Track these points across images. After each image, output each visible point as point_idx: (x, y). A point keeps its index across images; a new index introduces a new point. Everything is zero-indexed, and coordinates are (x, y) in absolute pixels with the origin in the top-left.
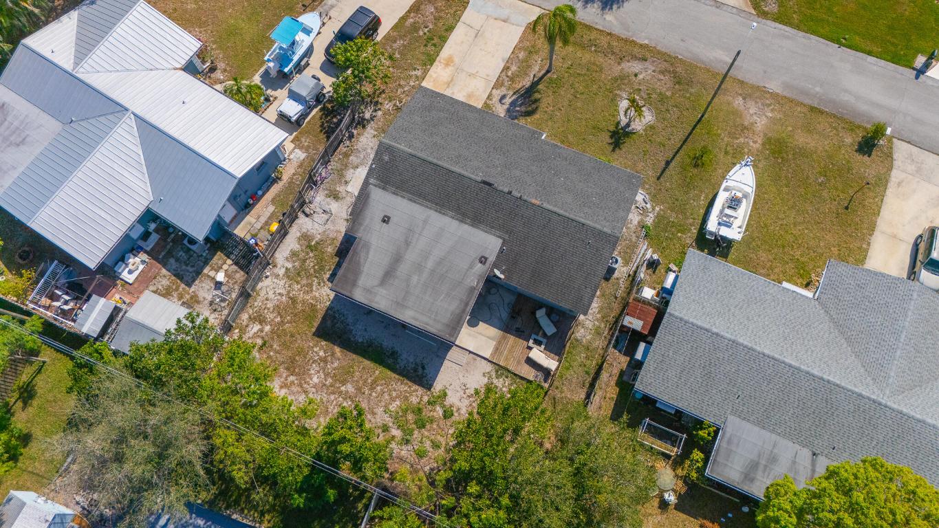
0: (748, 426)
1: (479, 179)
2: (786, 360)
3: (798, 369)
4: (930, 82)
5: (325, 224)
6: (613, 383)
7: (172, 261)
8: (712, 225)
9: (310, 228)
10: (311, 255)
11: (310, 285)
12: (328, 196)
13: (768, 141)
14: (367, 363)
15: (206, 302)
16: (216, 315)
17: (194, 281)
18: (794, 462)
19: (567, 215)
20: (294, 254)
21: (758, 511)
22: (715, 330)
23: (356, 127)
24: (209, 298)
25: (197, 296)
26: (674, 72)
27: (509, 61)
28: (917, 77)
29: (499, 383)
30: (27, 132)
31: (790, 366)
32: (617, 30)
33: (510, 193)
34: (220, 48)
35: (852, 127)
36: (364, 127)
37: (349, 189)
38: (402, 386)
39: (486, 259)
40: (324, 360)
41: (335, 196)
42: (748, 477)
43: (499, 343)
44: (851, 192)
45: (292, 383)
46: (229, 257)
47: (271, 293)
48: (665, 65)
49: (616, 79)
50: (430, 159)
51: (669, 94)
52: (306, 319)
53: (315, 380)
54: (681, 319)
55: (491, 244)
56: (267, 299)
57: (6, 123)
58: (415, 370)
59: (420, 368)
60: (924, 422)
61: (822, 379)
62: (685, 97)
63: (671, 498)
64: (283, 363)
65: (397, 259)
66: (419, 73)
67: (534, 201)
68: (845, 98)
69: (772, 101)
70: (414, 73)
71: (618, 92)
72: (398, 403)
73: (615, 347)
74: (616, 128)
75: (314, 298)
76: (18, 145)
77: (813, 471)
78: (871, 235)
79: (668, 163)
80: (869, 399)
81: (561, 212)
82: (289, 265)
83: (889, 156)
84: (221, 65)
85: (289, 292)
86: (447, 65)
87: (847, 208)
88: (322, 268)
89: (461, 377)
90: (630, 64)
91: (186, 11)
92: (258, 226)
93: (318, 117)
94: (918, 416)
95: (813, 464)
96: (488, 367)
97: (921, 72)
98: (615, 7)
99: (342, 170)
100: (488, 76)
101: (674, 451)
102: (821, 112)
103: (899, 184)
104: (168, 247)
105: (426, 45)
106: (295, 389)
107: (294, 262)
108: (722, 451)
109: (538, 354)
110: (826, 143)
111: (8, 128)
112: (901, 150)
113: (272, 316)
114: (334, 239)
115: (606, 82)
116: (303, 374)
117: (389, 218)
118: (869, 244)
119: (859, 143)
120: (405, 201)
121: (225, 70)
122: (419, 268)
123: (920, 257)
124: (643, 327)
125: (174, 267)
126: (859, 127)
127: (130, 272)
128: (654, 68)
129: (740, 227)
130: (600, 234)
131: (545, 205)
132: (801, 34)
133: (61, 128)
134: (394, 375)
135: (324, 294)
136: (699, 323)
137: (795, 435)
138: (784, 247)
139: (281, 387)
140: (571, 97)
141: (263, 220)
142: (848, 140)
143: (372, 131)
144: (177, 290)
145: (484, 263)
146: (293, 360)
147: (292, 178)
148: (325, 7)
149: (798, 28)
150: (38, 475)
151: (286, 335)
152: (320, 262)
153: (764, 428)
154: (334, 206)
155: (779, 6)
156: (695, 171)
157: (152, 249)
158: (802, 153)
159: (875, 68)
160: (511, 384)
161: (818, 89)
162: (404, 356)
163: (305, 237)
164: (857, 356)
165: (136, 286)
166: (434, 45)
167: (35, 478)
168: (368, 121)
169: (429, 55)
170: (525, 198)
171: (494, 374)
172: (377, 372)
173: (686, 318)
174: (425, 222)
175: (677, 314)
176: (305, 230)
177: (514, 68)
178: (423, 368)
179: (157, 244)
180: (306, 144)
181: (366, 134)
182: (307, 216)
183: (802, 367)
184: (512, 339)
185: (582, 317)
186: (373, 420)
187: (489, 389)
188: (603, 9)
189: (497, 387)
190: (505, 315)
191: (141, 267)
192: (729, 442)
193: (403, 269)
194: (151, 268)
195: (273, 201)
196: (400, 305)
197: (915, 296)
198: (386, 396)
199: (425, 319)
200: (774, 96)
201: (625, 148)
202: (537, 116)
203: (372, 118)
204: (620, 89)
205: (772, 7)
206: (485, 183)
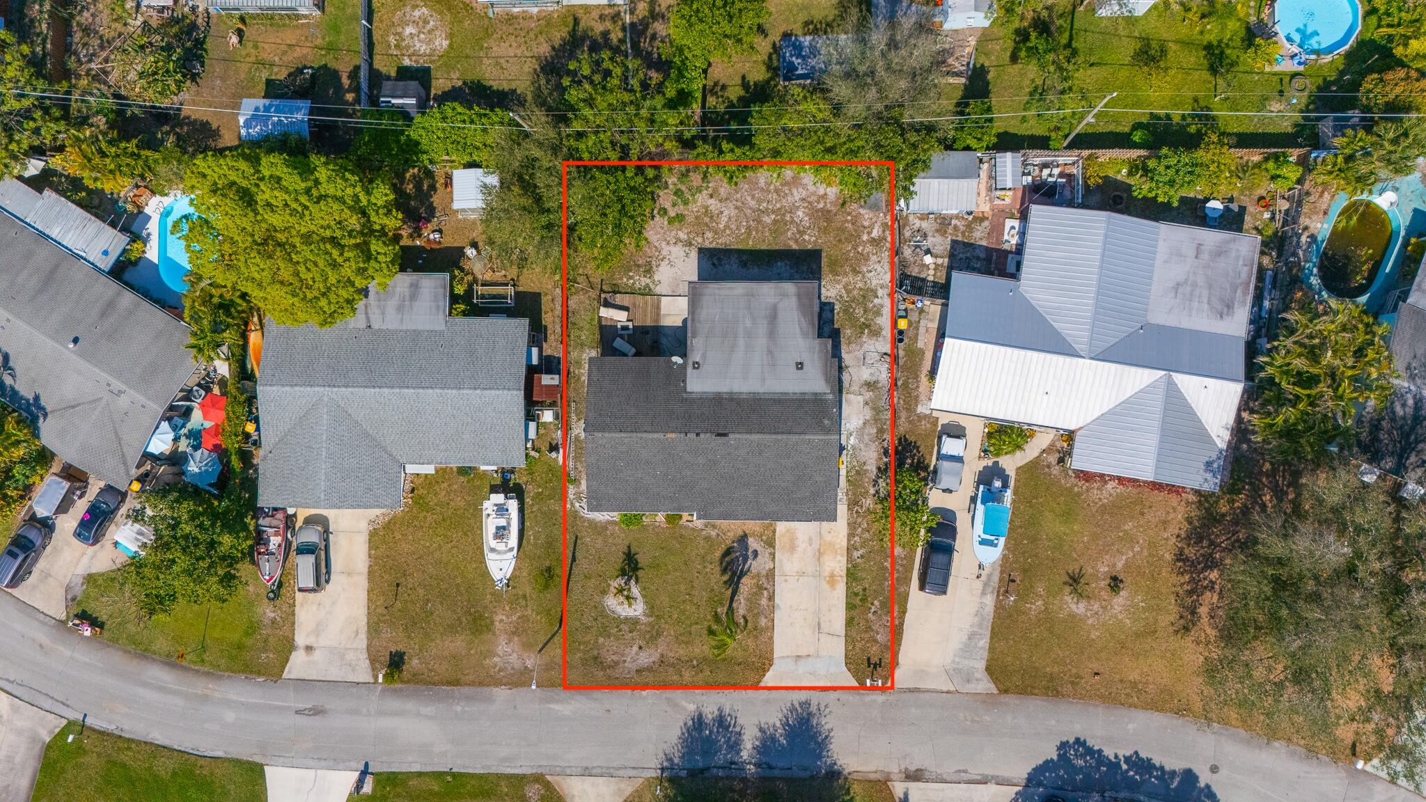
0: (428, 327)
1: (731, 436)
2: (412, 391)
3: (400, 387)
4: (353, 764)
5: (864, 353)
6: (550, 327)
7: (982, 255)
8: (513, 505)
9: (877, 344)
10: (862, 320)
11: (848, 292)
12: (876, 382)
13: (489, 627)
14: (764, 247)
15: (930, 234)
16: (916, 227)
17: (952, 247)
18: (383, 314)
19: (639, 435)
20: (878, 313)
21: (400, 253)
22: (478, 391)
23: (886, 465)
24: (930, 239)
25: (942, 235)
26: (604, 669)
27: (772, 609)
28: (367, 765)
29: (645, 281)
30: (1178, 300)
31: (408, 387)
32: (678, 695)
33: (698, 435)
34: (1070, 490)
35: (418, 680)
36: (879, 469)
37: (860, 399)
38: (724, 241)
39: (694, 368)
40: (802, 233)
41: (871, 385)
42: (415, 287)
43: (658, 314)
44: (398, 605)
45: (818, 202)
46: (933, 282)
47: (879, 269)
48: (616, 673)
49: (659, 634)
50: (785, 436)
51: (601, 640)
52: (836, 261)
53: (800, 213)
54: (509, 389)
55: (697, 384)
56: (879, 262)
57: (1205, 300)
58: (719, 259)
59: (716, 262)
60: (292, 386)
61: (380, 387)
62: (584, 643)
63: (470, 252)
64: (835, 215)
65: (772, 333)
66: (856, 554)
67: (673, 435)
68: (429, 710)
69: (498, 676)
70: (861, 552)
71: (651, 619)
72: (721, 226)
73: (559, 358)
74: (637, 576)
75: (838, 282)
76: (1178, 284)
77: (366, 313)
78: (370, 566)
79: (574, 559)
80: (339, 387)
81: (644, 435)
82: (876, 301)
83: (373, 661)
84: (1056, 470)
85: (864, 277)
86: (832, 576)
87: (398, 585)
88: (846, 311)
89: (679, 272)
90: (651, 660)
91: (1132, 518)
92: (923, 323)
93: (927, 457)
94: (297, 388)
95: (368, 319)
96: (658, 290)
97: (364, 773)
98: (690, 723)
99: (877, 414)
100: (786, 581)
101: (480, 289)
102: (449, 683)
103: (357, 633)
104: (993, 266)
105: (864, 590)
106: (813, 198)
107: (874, 306)
108: (441, 298)
109: (620, 317)
110: (435, 650)
111: (1200, 296)
112: (363, 673)
113: (867, 250)
114: (850, 343)
115: (667, 626)
116: (814, 213)
117: (798, 369)
118: (370, 557)
119: (404, 663)
120: (791, 391)
121: (1049, 467)
122: (749, 335)
123: (323, 553)
124: (540, 379)
125: (977, 251)
126: (408, 682)
127: (1013, 228)
128: (626, 665)
129: (489, 515)
130: (603, 428)
131: (660, 436)
132: (493, 770)
133: (1149, 318)
134: (736, 247)
135: (831, 290)
136: (493, 392)
137: (387, 335)
138: (444, 520)
139: (826, 194)
140: (693, 593)
141: (922, 330)
142: (415, 662)
143: (869, 468)
144: (963, 233)
145: (694, 363)
146: (829, 221)
147: (918, 382)
148: (991, 589)
149: (499, 776)
150: (992, 40)
151: (846, 239)
152: (851, 317)
153: (414, 331)
154: (865, 374)
155: (525, 795)
156: (547, 563)
157: (1006, 257)
158: (452, 629)
159: (410, 759)
160: (633, 284)
161: (459, 708)
162: (735, 267)
163: (876, 333)
164: (357, 422)
165: (1001, 219)
166: (856, 594)
167: (993, 37)
168: (878, 477)
169: (855, 579)
170: (683, 435)
171: (652, 286)
172: (751, 243)
173: (505, 392)
174: (763, 380)
175: (515, 392)
176: (880, 339)
177: (764, 602)
178: (714, 264)
179: (1005, 264)
180: (923, 423)
181: (873, 461)
182: (885, 354)
183: (398, 390)
184: (649, 322)
185: (594, 354)
186: (735, 202)
187: (649, 271)
188: (700, 716)
189: (645, 276)
190: (664, 341)
191: (1006, 237)
192: (438, 307)
193: (762, 328)
194: (997, 240)
195: (922, 352)
196: (750, 295)
197: (322, 496)
198: (733, 227)
199: (723, 292)
200: (498, 683)
201: (621, 556)
202: (718, 554)
203: (875, 483)
204: (650, 624)
205: (533, 792)
206: (725, 435)
